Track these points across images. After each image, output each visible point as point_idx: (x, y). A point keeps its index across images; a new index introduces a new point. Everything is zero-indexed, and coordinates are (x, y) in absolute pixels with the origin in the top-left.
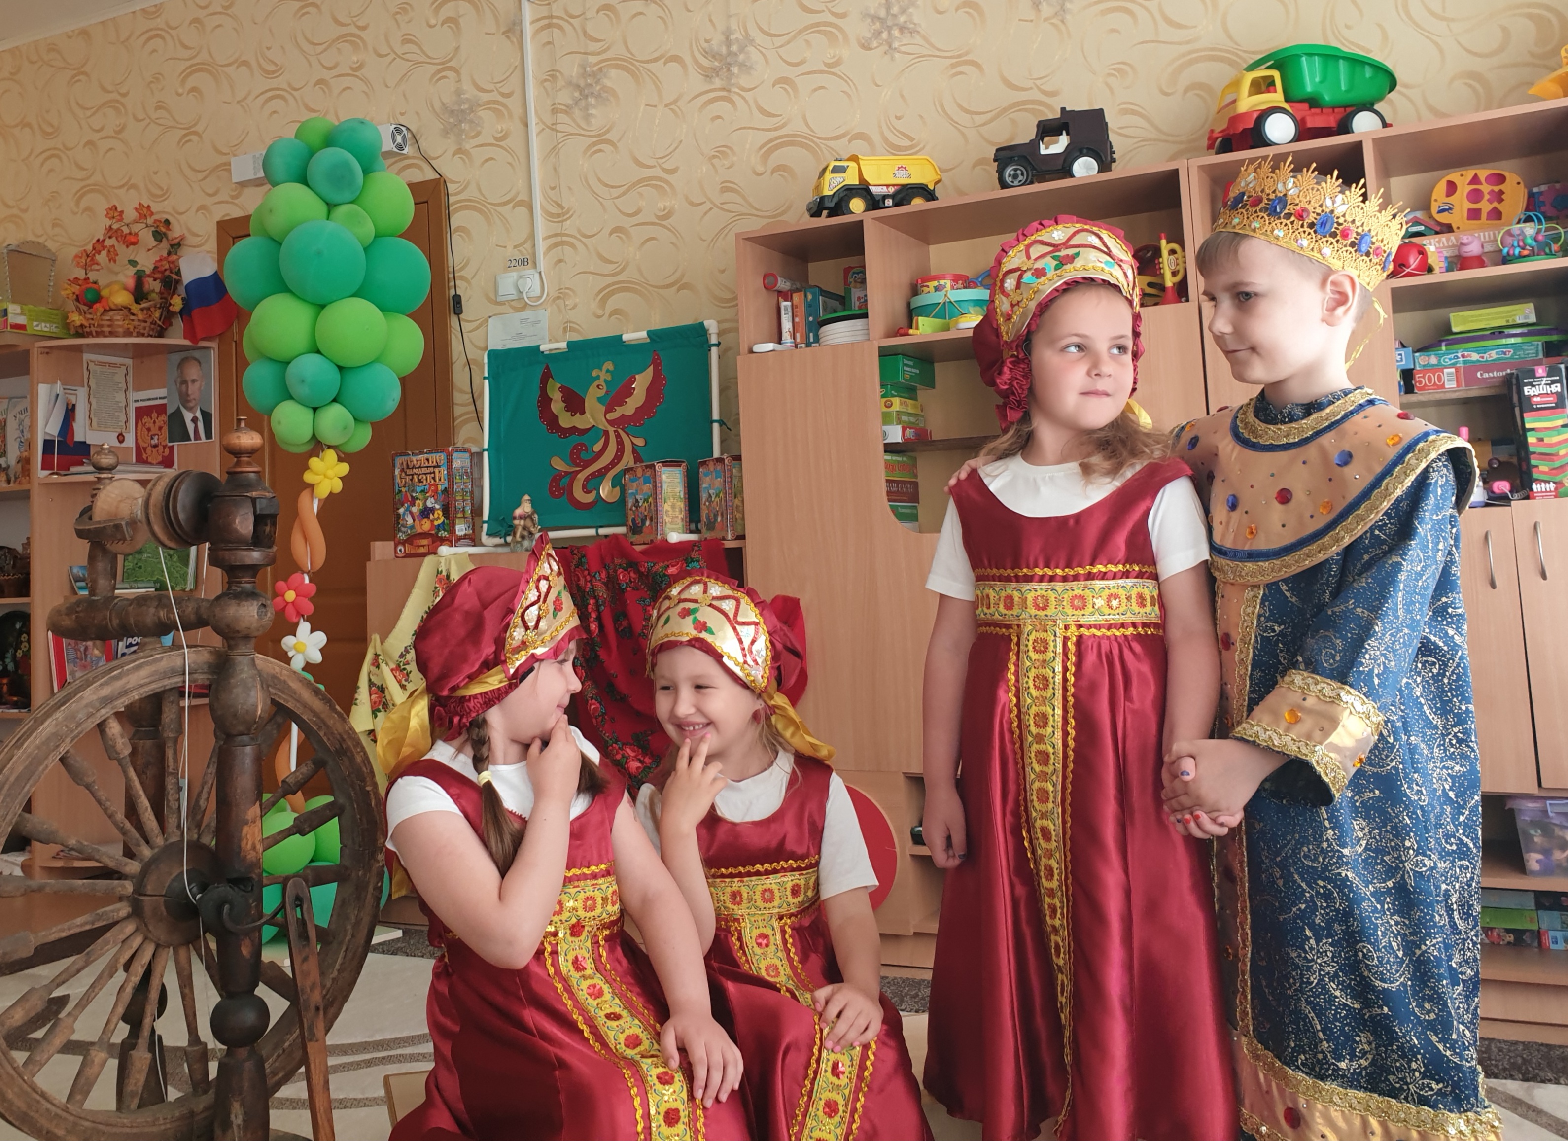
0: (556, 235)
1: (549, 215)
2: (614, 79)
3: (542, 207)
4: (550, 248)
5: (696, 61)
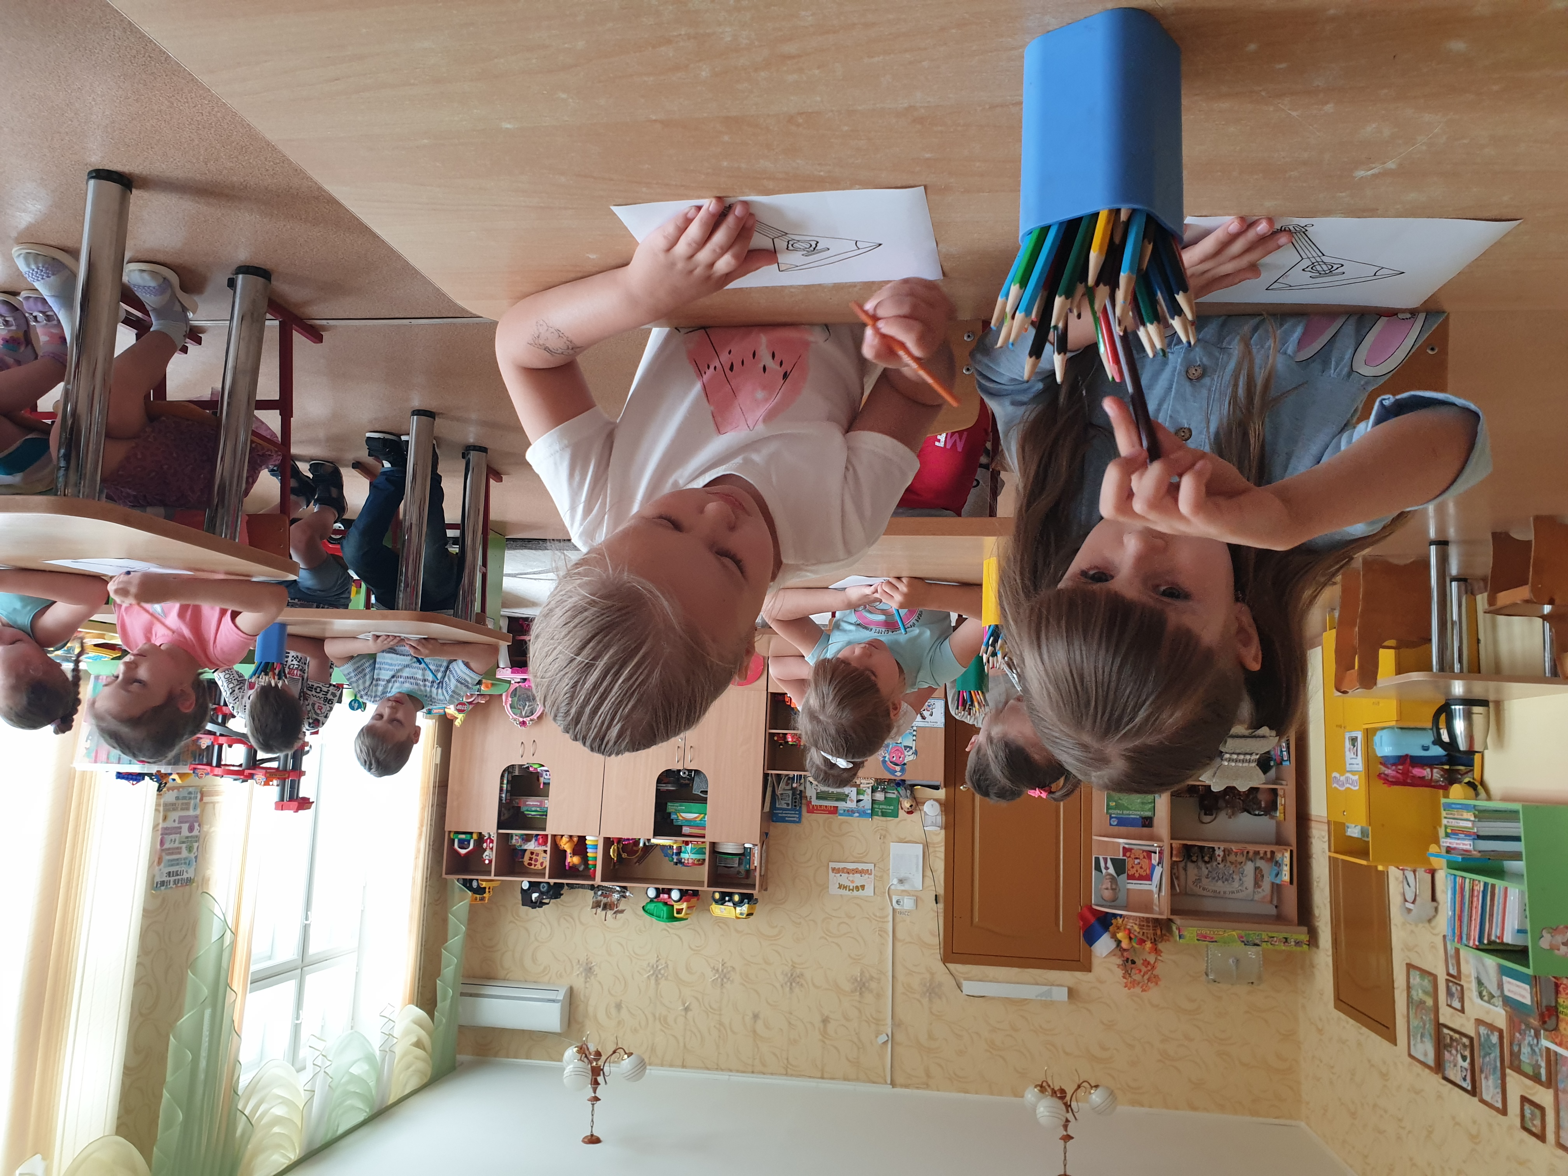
0: (883, 922)
1: (887, 933)
2: (847, 987)
3: (888, 935)
4: (887, 916)
5: (807, 983)
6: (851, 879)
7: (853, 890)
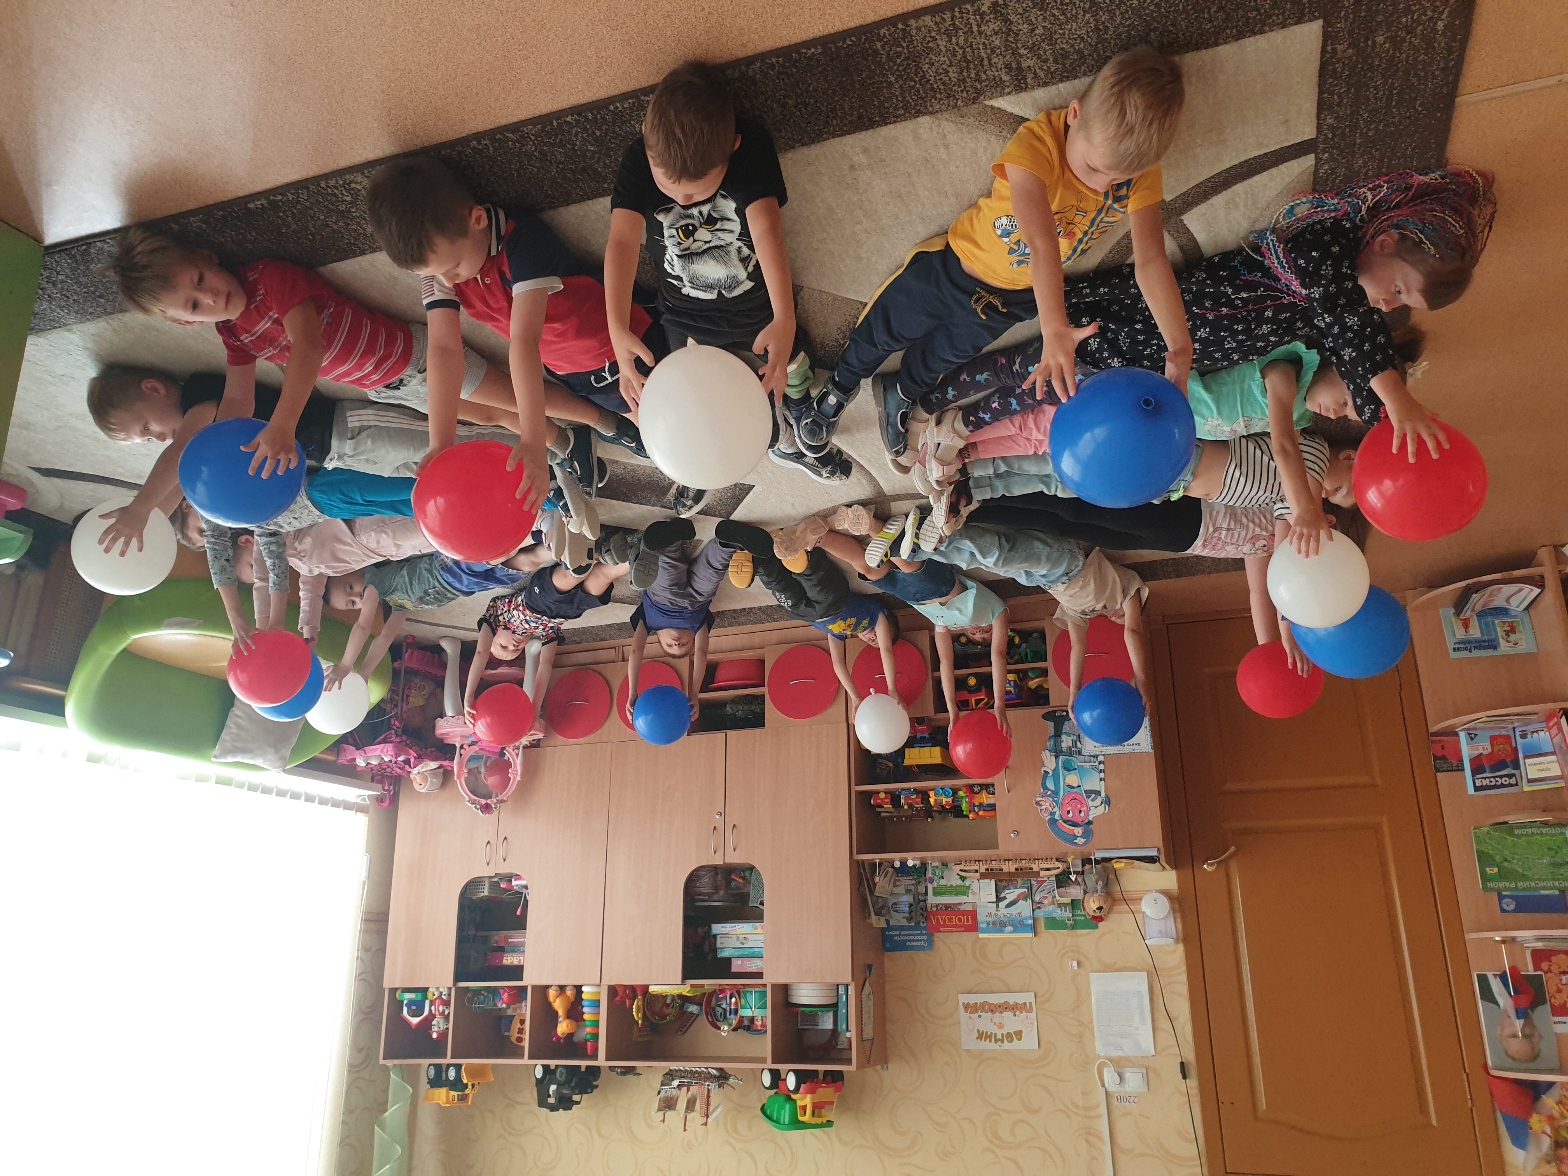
6: (996, 1020)
7: (1003, 1042)
